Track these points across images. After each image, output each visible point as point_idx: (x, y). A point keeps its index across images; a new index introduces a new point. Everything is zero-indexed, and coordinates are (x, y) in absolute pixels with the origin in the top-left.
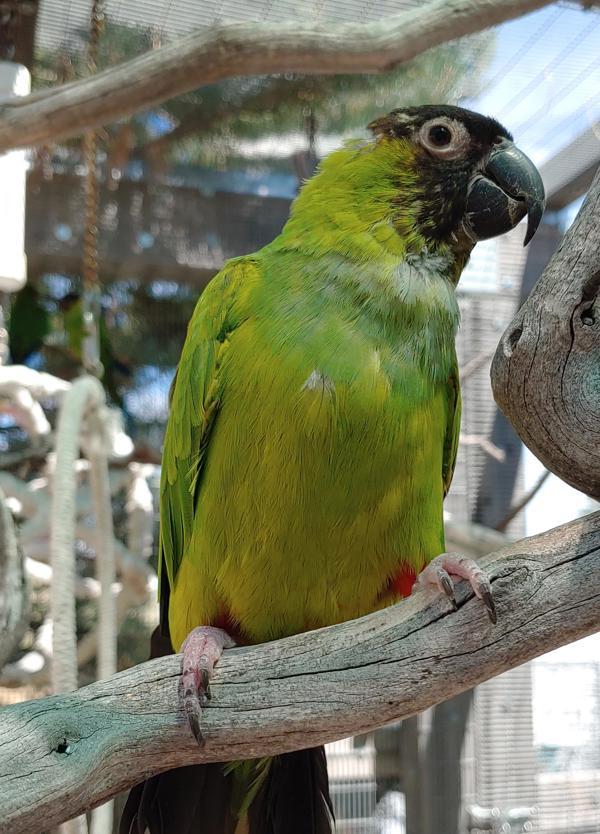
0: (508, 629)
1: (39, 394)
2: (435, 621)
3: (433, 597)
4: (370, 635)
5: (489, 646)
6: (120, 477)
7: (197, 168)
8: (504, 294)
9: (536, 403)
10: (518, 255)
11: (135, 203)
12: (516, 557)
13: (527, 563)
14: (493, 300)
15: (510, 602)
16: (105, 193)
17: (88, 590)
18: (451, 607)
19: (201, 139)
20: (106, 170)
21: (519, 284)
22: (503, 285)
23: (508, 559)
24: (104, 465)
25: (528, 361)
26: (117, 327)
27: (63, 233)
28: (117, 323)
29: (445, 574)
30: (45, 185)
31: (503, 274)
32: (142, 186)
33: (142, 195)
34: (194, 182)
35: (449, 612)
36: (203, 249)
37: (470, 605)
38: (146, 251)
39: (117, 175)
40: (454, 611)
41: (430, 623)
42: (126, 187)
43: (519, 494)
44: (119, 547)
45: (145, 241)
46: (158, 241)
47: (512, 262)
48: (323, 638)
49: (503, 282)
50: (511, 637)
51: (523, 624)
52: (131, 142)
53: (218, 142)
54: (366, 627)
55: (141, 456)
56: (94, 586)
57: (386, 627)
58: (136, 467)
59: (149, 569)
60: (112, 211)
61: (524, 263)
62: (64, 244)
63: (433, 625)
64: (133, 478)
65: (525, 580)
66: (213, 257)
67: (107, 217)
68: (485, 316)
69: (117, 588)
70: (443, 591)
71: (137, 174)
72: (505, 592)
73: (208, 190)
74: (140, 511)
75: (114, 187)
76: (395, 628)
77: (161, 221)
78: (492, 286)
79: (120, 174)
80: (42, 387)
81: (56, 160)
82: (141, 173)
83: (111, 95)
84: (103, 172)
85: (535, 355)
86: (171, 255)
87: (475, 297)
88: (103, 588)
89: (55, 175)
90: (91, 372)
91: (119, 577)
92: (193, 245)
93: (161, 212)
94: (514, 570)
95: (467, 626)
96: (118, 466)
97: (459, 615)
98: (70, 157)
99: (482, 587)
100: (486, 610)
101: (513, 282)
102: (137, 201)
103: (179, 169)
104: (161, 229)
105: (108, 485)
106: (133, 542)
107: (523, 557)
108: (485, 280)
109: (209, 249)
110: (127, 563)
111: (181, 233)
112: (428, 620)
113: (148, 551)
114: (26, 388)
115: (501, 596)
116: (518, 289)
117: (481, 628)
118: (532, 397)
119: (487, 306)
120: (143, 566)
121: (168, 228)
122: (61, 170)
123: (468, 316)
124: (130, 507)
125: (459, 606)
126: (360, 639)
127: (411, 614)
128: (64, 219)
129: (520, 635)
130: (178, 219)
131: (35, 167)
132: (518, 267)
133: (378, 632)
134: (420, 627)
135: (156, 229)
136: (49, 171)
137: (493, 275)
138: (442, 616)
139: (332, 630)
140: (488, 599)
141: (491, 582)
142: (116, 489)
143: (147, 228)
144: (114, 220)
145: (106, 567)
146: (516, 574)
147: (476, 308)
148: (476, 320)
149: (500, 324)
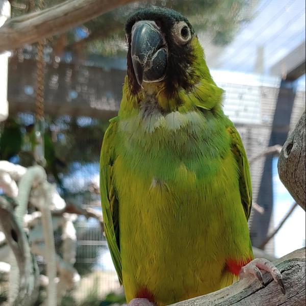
0: (291, 296)
1: (15, 176)
2: (254, 293)
3: (252, 281)
4: (221, 300)
5: (281, 304)
6: (58, 221)
7: (101, 57)
8: (264, 125)
9: (301, 181)
10: (271, 104)
11: (68, 75)
12: (293, 260)
13: (299, 263)
14: (258, 128)
15: (291, 283)
16: (51, 69)
17: (42, 281)
18: (262, 286)
19: (103, 41)
20: (52, 57)
21: (272, 120)
22: (263, 121)
23: (289, 261)
24: (49, 215)
25: (297, 160)
26: (59, 141)
27: (29, 90)
28: (58, 139)
29: (258, 270)
30: (19, 65)
31: (263, 115)
32: (72, 66)
33: (71, 70)
34: (99, 64)
35: (261, 288)
36: (104, 100)
37: (271, 284)
38: (73, 100)
39: (58, 60)
40: (263, 288)
41: (251, 294)
42: (63, 66)
43: (271, 231)
44: (58, 258)
45: (73, 95)
46: (80, 95)
47: (268, 108)
48: (198, 302)
49: (263, 119)
50: (292, 300)
51: (298, 293)
52: (66, 43)
53: (112, 43)
54: (219, 296)
55: (70, 209)
56: (45, 280)
57: (228, 296)
58: (67, 215)
59: (74, 270)
60: (55, 79)
61: (275, 109)
62: (30, 96)
63: (253, 295)
64: (65, 221)
65: (299, 271)
66: (109, 104)
67: (53, 82)
68: (254, 137)
69: (57, 280)
70: (257, 278)
71: (69, 59)
72: (289, 278)
73: (107, 68)
74: (69, 239)
75: (56, 66)
76: (233, 297)
77: (82, 85)
78: (258, 121)
79: (59, 59)
80: (17, 172)
81: (25, 52)
82: (71, 59)
83: (69, 15)
84: (51, 58)
85: (300, 157)
86: (87, 103)
87: (248, 127)
88: (50, 280)
89: (25, 59)
90: (39, 164)
91: (58, 274)
92: (99, 97)
93: (81, 80)
94: (293, 267)
95: (270, 295)
96: (57, 215)
97: (266, 290)
98: (33, 50)
99: (277, 276)
100: (279, 287)
101: (269, 119)
102: (69, 73)
103: (92, 57)
104: (82, 89)
105: (52, 225)
106: (66, 255)
107: (297, 260)
108: (254, 118)
109: (108, 100)
110: (63, 267)
111: (93, 91)
112: (251, 292)
113: (73, 260)
114: (8, 173)
115: (286, 280)
116: (271, 122)
117: (277, 296)
118: (299, 178)
119: (255, 131)
120: (71, 269)
121: (85, 88)
122: (28, 57)
123: (245, 137)
124: (64, 237)
125: (265, 285)
126: (217, 302)
127: (241, 289)
128: (30, 83)
129: (296, 299)
130: (91, 83)
131: (14, 55)
132: (271, 111)
133: (225, 299)
134: (246, 296)
135: (79, 89)
136: (22, 57)
137: (258, 115)
138: (257, 290)
139: (202, 298)
140: (281, 282)
141: (281, 273)
142: (56, 227)
143: (74, 88)
144: (56, 84)
145: (51, 269)
146: (293, 269)
147: (249, 133)
148: (249, 139)
149: (262, 141)
